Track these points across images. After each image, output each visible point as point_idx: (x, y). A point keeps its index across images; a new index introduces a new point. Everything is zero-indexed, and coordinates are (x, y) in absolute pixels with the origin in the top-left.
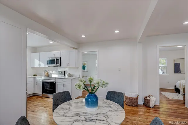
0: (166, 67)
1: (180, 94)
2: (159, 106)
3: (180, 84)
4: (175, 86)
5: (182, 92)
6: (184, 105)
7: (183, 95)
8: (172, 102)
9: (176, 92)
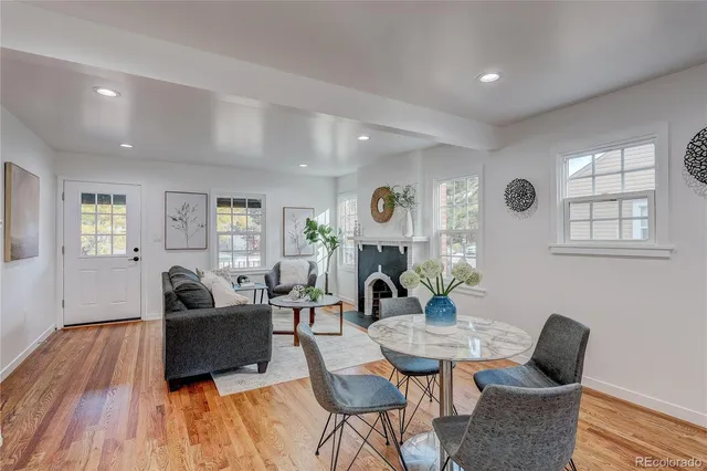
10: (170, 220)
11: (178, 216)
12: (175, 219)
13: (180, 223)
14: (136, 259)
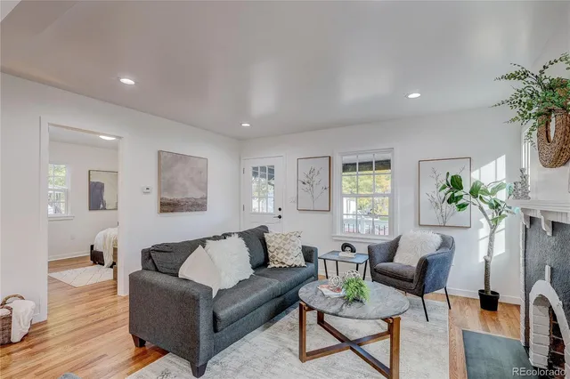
0: (67, 192)
1: (103, 265)
2: (45, 322)
3: (105, 238)
4: (92, 247)
5: (108, 260)
6: (115, 293)
7: (111, 267)
8: (86, 294)
9: (95, 263)
10: (300, 184)
11: (306, 180)
12: (304, 183)
13: (307, 186)
14: (280, 217)
